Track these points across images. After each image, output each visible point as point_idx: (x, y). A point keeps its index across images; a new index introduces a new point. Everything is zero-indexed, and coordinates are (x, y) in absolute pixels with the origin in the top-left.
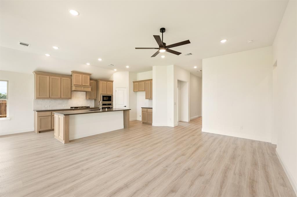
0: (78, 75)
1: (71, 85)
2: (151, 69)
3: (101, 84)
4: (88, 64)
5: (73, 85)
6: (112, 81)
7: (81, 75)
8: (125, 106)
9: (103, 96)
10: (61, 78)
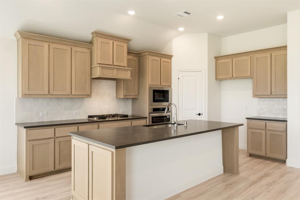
0: (106, 40)
1: (91, 65)
2: (283, 20)
3: (150, 63)
4: (132, 13)
5: (95, 64)
6: (170, 57)
7: (111, 42)
8: (199, 114)
9: (153, 90)
10: (71, 48)
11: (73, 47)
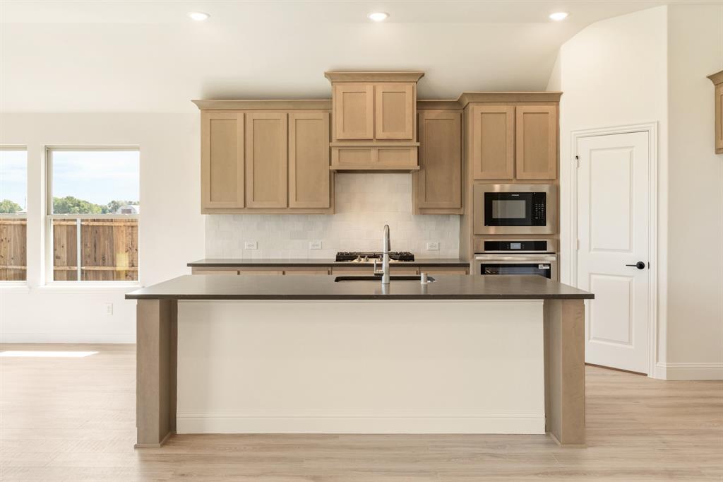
3: (476, 121)
4: (378, 17)
6: (555, 98)
7: (368, 88)
8: (641, 266)
9: (486, 194)
10: (288, 115)
11: (290, 112)
